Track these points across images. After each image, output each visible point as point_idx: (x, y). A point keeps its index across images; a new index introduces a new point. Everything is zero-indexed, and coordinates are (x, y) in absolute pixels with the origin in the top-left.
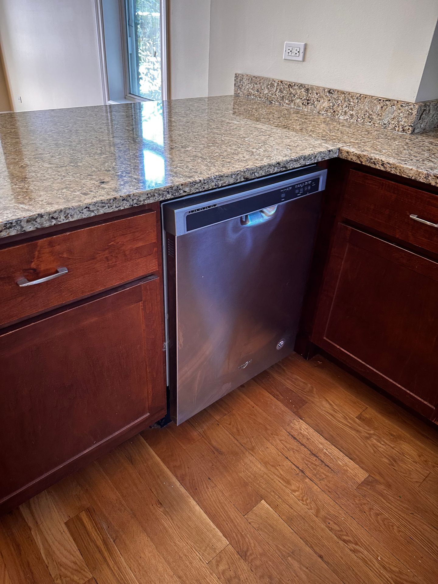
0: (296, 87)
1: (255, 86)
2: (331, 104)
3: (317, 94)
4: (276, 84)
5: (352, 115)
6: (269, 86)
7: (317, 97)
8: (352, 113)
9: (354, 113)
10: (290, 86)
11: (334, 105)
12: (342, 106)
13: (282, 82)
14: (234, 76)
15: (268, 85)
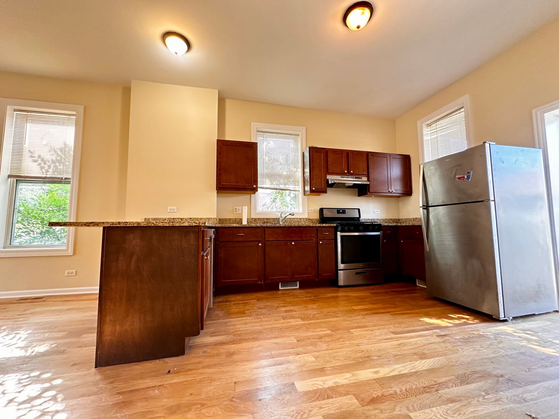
14: (144, 219)
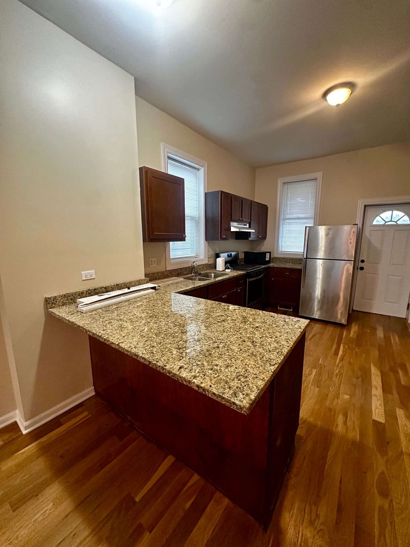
1: (69, 298)
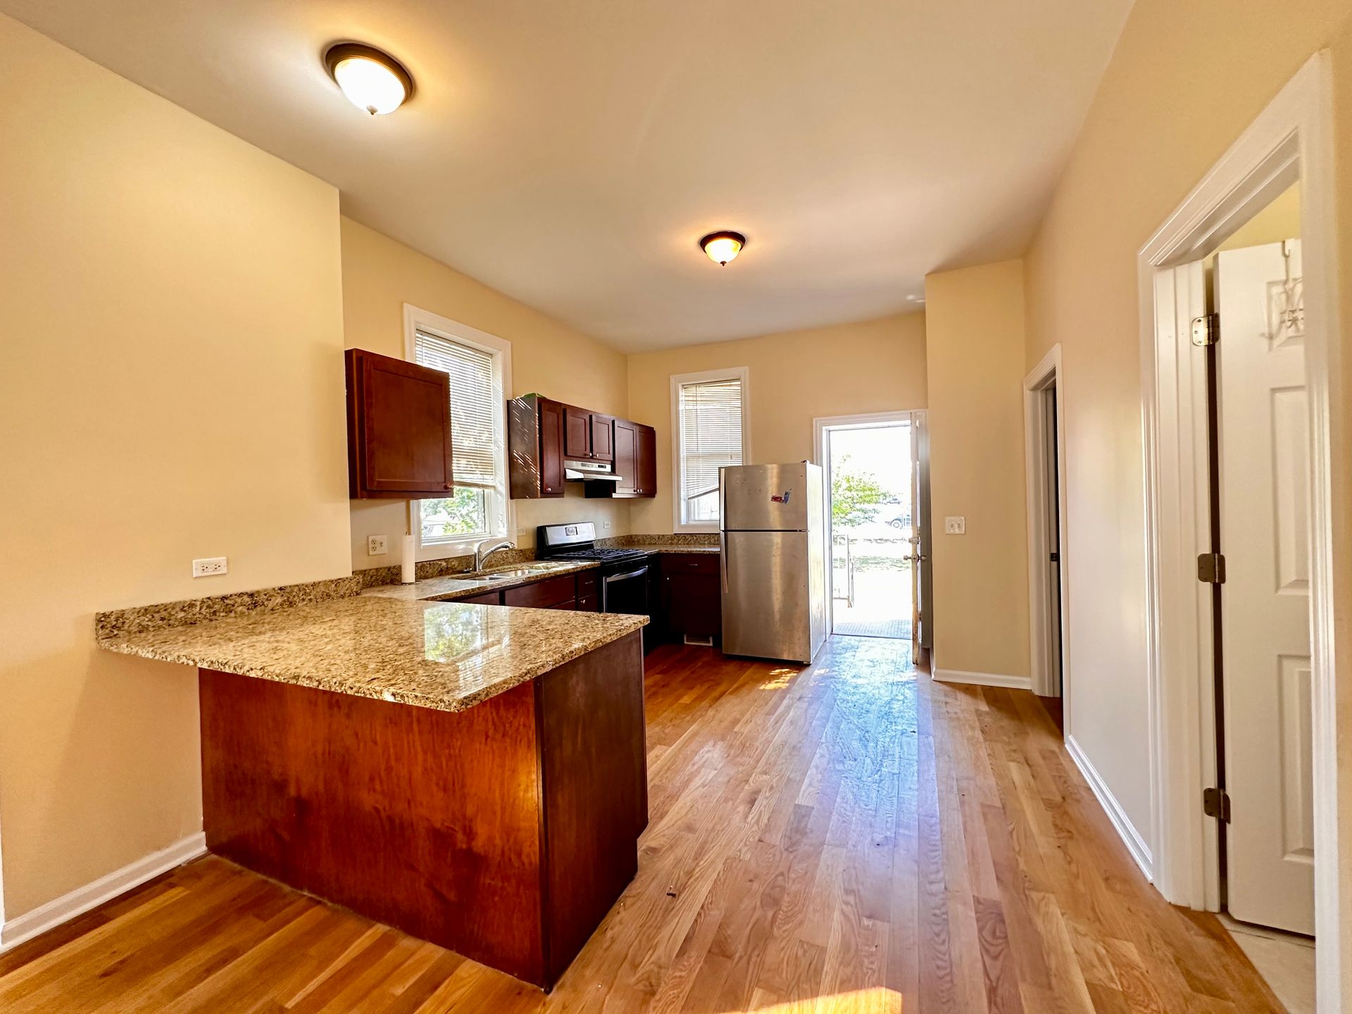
0: (234, 597)
1: (155, 615)
2: (286, 598)
3: (265, 595)
4: (198, 603)
5: (310, 600)
6: (185, 609)
7: (266, 597)
8: (309, 597)
9: (312, 597)
10: (224, 598)
11: (289, 598)
12: (298, 596)
13: (209, 598)
15: (184, 607)
